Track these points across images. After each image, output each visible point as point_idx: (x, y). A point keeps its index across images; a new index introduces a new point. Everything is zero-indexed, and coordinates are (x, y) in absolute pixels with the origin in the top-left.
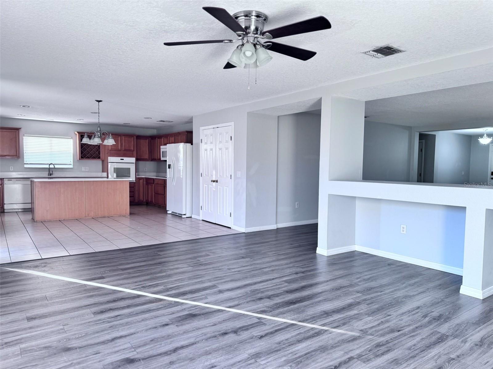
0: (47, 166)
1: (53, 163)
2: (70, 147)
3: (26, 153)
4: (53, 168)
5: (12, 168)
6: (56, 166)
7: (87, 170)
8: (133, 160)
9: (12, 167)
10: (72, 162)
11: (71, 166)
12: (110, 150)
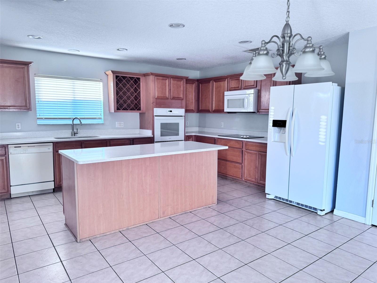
0: (70, 122)
1: (78, 117)
2: (99, 93)
3: (40, 102)
4: (78, 124)
5: (20, 126)
6: (83, 122)
7: (121, 127)
8: (182, 112)
9: (20, 124)
10: (102, 115)
11: (101, 122)
12: (156, 99)
